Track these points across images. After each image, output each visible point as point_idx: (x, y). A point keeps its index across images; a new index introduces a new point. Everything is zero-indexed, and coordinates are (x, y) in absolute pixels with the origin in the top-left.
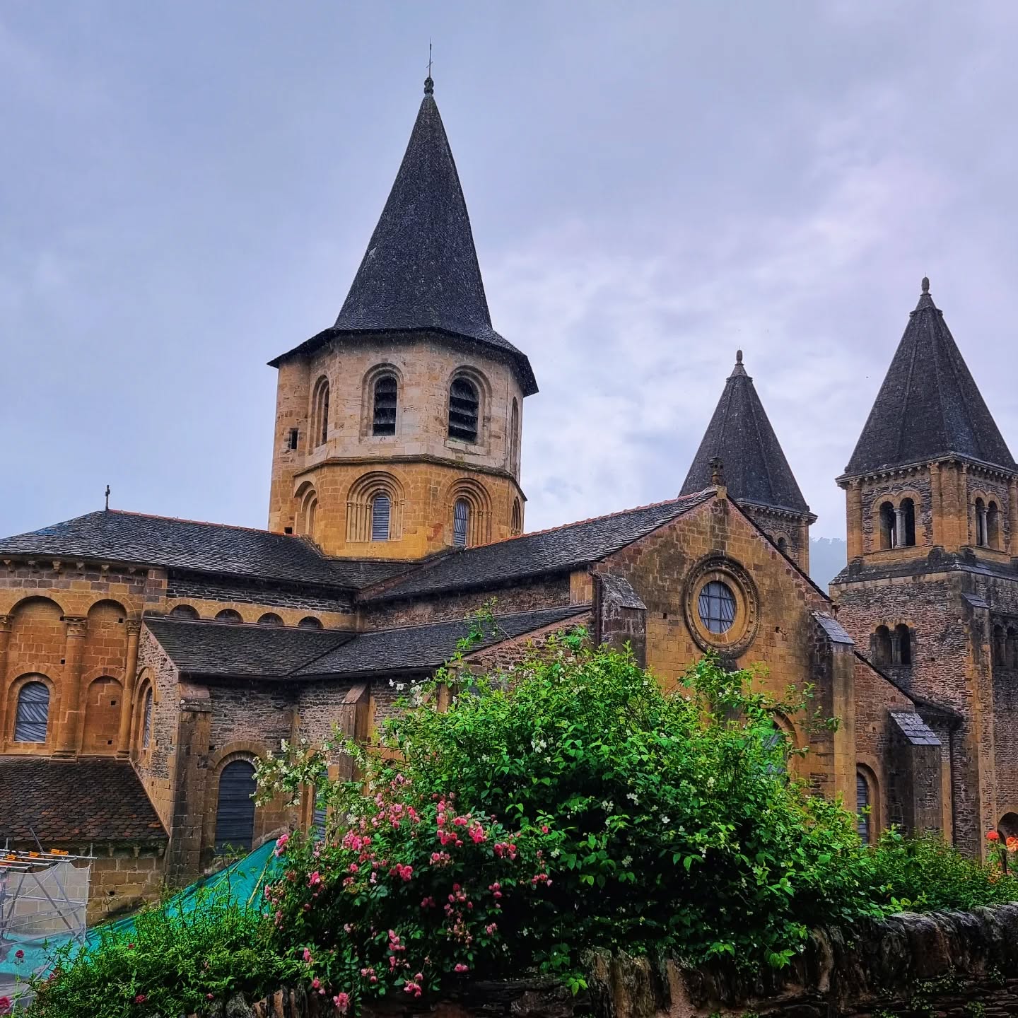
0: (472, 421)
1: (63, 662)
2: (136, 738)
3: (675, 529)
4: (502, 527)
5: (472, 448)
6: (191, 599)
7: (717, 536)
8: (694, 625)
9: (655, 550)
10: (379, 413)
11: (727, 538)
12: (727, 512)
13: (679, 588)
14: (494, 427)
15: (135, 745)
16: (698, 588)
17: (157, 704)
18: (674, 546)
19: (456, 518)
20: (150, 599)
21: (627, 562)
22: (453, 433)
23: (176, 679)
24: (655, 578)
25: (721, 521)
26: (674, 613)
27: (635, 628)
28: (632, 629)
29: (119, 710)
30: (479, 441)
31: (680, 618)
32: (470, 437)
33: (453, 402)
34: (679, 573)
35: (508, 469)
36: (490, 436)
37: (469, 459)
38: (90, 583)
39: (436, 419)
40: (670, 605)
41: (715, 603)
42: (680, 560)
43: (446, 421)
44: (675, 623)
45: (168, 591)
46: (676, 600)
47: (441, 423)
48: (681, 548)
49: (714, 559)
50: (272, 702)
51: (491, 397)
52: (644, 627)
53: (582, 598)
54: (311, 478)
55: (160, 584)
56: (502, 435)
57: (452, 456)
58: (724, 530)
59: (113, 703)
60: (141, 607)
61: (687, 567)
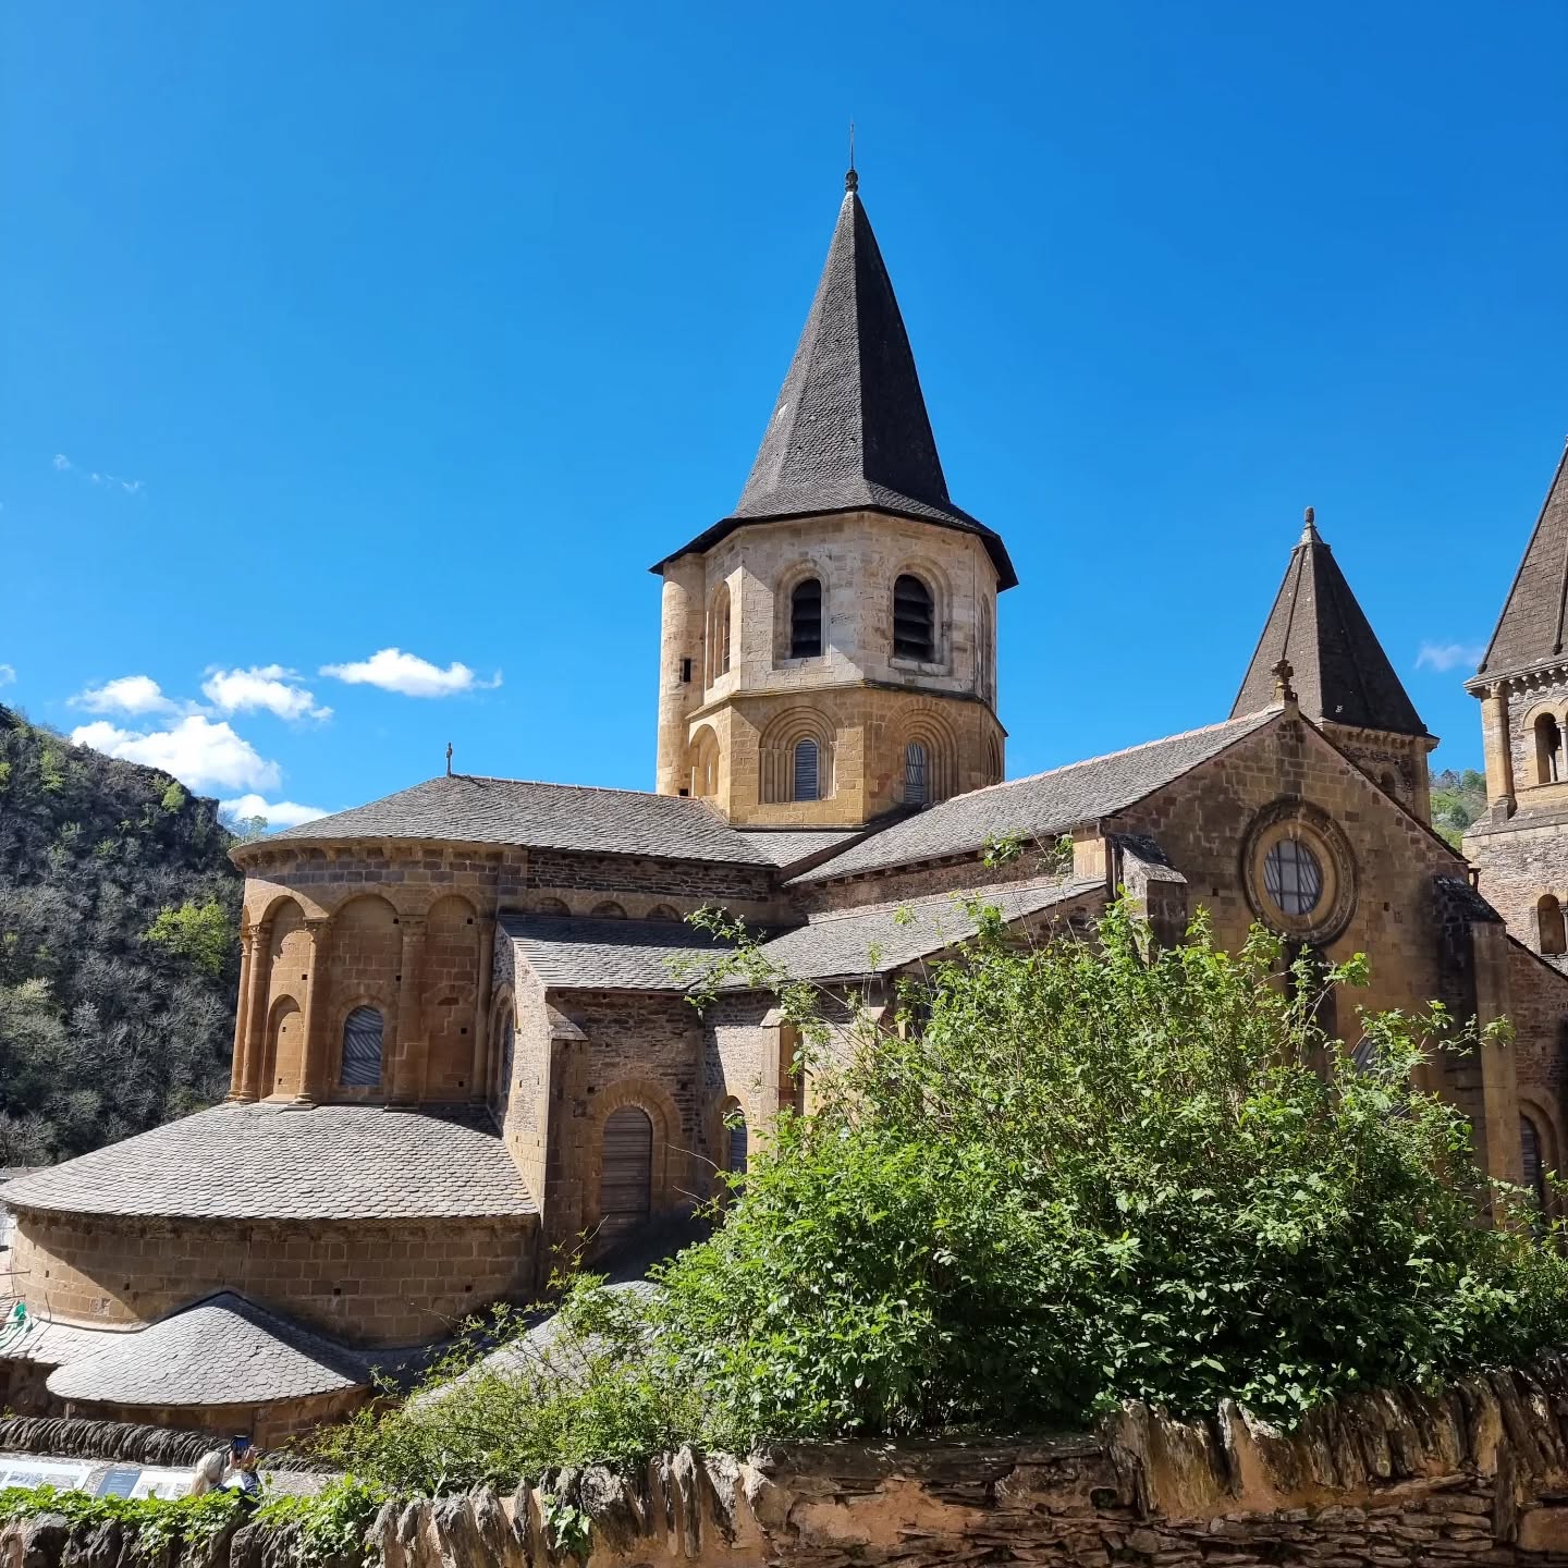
0: (926, 629)
1: (399, 978)
2: (495, 1077)
3: (1224, 766)
4: (973, 774)
5: (927, 667)
6: (558, 890)
7: (1287, 774)
8: (1258, 902)
9: (1196, 798)
10: (798, 626)
11: (1302, 775)
12: (1301, 739)
13: (1235, 851)
14: (957, 636)
15: (494, 1086)
16: (1264, 847)
17: (519, 1032)
18: (1225, 791)
19: (908, 764)
20: (506, 892)
21: (1155, 816)
22: (901, 648)
23: (542, 999)
24: (1197, 838)
25: (1293, 752)
26: (1227, 887)
27: (1172, 910)
28: (1166, 913)
29: (473, 1040)
30: (937, 656)
31: (1237, 894)
32: (924, 652)
33: (898, 604)
34: (1233, 830)
35: (979, 694)
36: (951, 650)
37: (924, 682)
38: (429, 872)
39: (877, 630)
40: (1222, 875)
41: (1289, 870)
42: (1234, 810)
43: (891, 632)
44: (1229, 902)
45: (529, 879)
46: (1231, 869)
47: (883, 634)
48: (1236, 793)
49: (1285, 806)
50: (669, 1027)
51: (951, 595)
52: (1185, 909)
53: (1091, 869)
54: (712, 720)
55: (518, 871)
56: (969, 645)
57: (901, 680)
58: (1300, 765)
59: (464, 1031)
60: (495, 901)
61: (1244, 821)
